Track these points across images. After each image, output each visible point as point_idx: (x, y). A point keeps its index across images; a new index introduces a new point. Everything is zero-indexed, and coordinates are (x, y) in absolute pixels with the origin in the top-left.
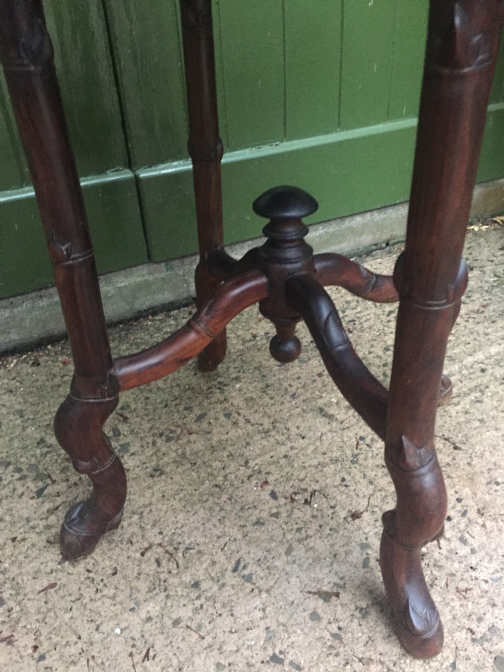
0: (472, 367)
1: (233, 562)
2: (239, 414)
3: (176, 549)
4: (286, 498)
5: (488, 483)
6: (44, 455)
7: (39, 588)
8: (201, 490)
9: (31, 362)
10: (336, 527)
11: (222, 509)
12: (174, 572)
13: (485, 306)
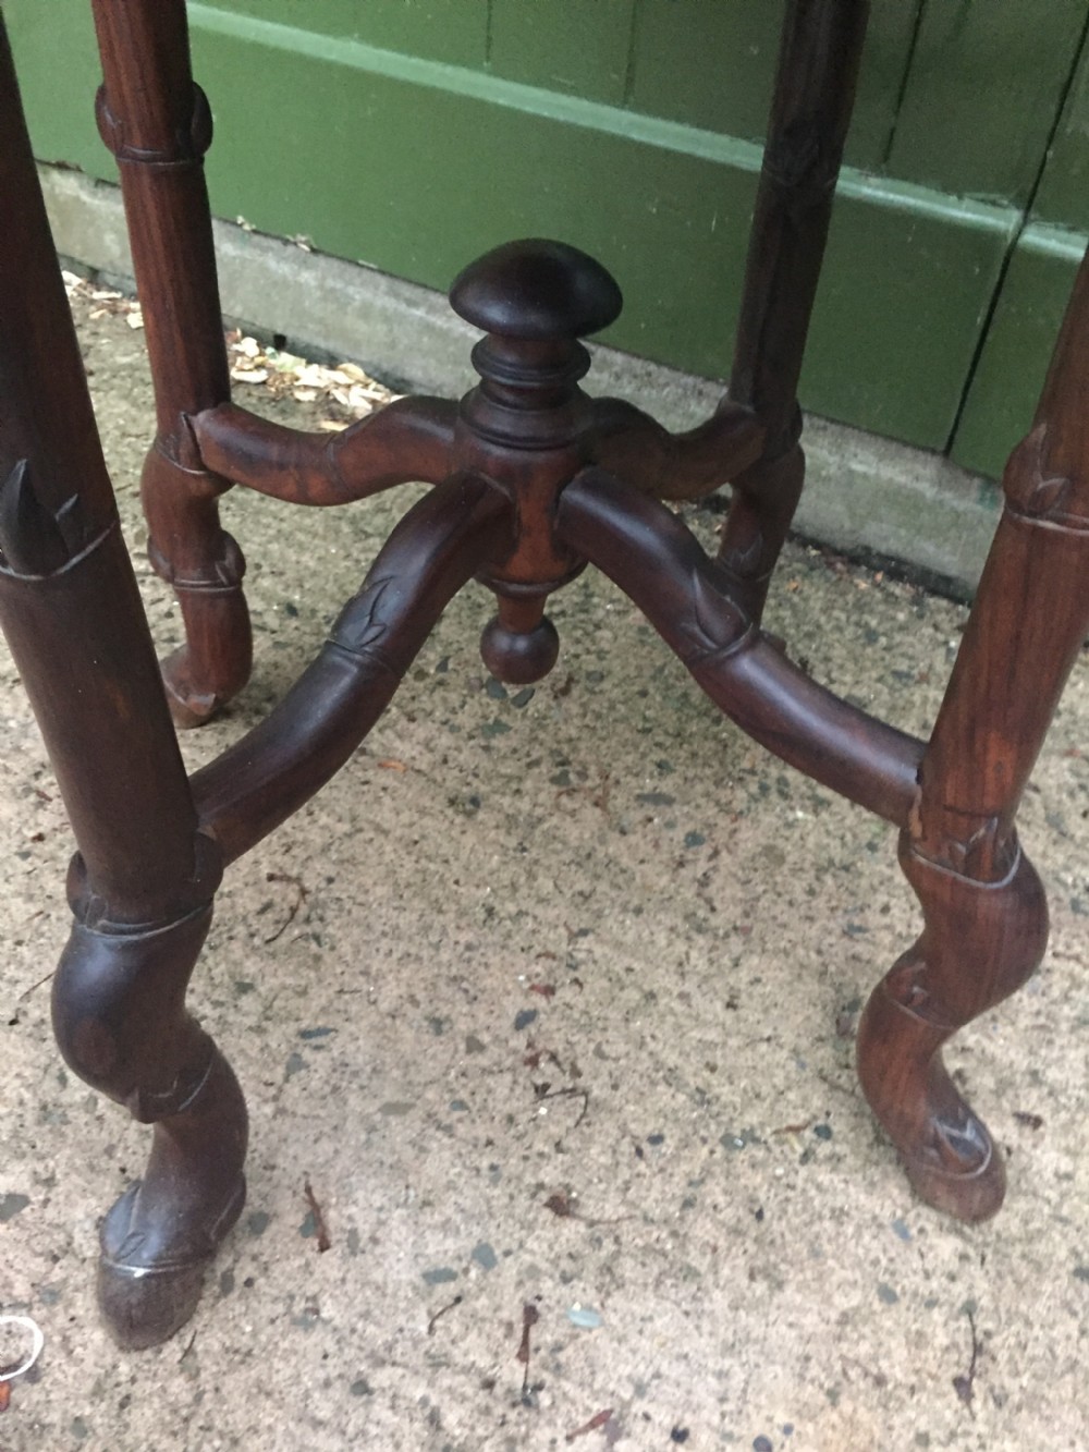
1: (320, 1023)
2: (716, 853)
3: (308, 920)
4: (530, 1045)
8: (462, 890)
10: (505, 1174)
11: (436, 946)
12: (257, 941)
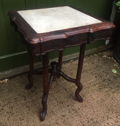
0: (89, 83)
5: (87, 102)
6: (25, 94)
7: (26, 113)
9: (20, 77)
11: (50, 104)
13: (93, 72)
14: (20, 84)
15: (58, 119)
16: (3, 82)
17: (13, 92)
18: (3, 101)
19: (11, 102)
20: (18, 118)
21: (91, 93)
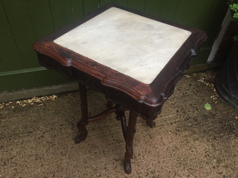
0: (164, 120)
1: (103, 151)
2: (112, 120)
3: (94, 146)
4: (115, 141)
5: (153, 147)
6: (74, 120)
7: (71, 147)
8: (101, 135)
9: (73, 95)
11: (104, 140)
12: (93, 150)
13: (175, 103)
14: (70, 105)
15: (108, 162)
16: (50, 98)
17: (60, 115)
18: (45, 126)
19: (55, 129)
20: (59, 152)
21: (162, 135)
